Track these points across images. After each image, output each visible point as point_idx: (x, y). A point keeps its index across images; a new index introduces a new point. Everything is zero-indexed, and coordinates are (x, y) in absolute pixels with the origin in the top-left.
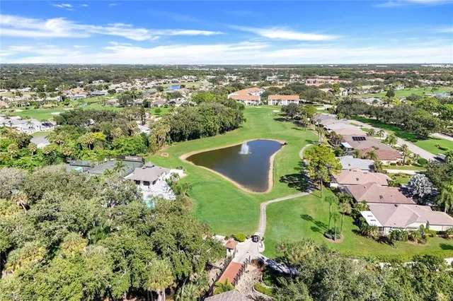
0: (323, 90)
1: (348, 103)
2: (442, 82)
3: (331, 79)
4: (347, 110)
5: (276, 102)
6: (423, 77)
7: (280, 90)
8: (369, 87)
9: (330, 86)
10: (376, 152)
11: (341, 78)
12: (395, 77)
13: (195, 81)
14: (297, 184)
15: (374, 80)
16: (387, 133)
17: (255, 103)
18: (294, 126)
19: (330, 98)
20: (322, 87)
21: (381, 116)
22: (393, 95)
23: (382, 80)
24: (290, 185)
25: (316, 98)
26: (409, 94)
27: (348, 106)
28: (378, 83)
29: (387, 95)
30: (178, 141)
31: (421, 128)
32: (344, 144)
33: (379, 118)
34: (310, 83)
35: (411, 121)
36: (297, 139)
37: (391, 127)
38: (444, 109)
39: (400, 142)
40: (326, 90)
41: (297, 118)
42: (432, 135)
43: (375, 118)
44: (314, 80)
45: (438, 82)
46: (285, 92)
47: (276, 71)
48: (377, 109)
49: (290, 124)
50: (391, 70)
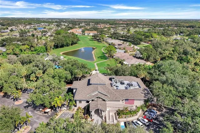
0: (105, 29)
1: (115, 34)
2: (145, 26)
3: (107, 25)
4: (115, 36)
5: (88, 34)
6: (139, 24)
7: (88, 29)
8: (121, 28)
9: (107, 28)
10: (125, 48)
11: (110, 24)
12: (130, 24)
13: (48, 25)
14: (103, 58)
15: (122, 26)
16: (128, 43)
17: (80, 34)
18: (97, 42)
19: (108, 32)
20: (104, 28)
21: (126, 38)
22: (129, 31)
23: (125, 25)
24: (101, 59)
25: (103, 32)
26: (135, 30)
27: (115, 35)
28: (124, 26)
29: (128, 31)
30: (56, 48)
31: (138, 41)
32: (116, 47)
33: (126, 39)
34: (99, 26)
35: (135, 39)
36: (100, 46)
37: (129, 41)
38: (145, 35)
39: (132, 46)
40: (106, 29)
41: (98, 40)
42: (141, 43)
43: (124, 39)
44: (100, 25)
45: (144, 26)
46: (90, 30)
47: (83, 21)
48: (124, 35)
49: (96, 42)
50: (128, 21)
